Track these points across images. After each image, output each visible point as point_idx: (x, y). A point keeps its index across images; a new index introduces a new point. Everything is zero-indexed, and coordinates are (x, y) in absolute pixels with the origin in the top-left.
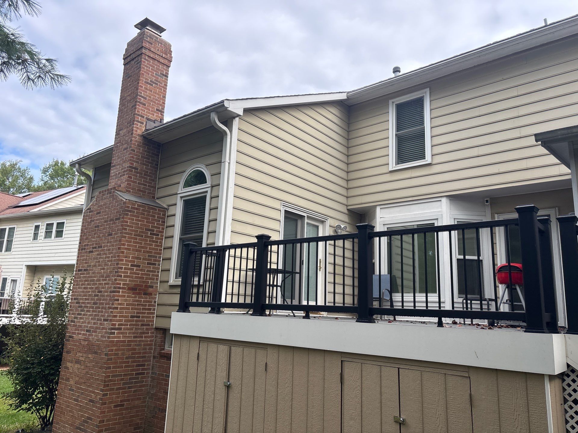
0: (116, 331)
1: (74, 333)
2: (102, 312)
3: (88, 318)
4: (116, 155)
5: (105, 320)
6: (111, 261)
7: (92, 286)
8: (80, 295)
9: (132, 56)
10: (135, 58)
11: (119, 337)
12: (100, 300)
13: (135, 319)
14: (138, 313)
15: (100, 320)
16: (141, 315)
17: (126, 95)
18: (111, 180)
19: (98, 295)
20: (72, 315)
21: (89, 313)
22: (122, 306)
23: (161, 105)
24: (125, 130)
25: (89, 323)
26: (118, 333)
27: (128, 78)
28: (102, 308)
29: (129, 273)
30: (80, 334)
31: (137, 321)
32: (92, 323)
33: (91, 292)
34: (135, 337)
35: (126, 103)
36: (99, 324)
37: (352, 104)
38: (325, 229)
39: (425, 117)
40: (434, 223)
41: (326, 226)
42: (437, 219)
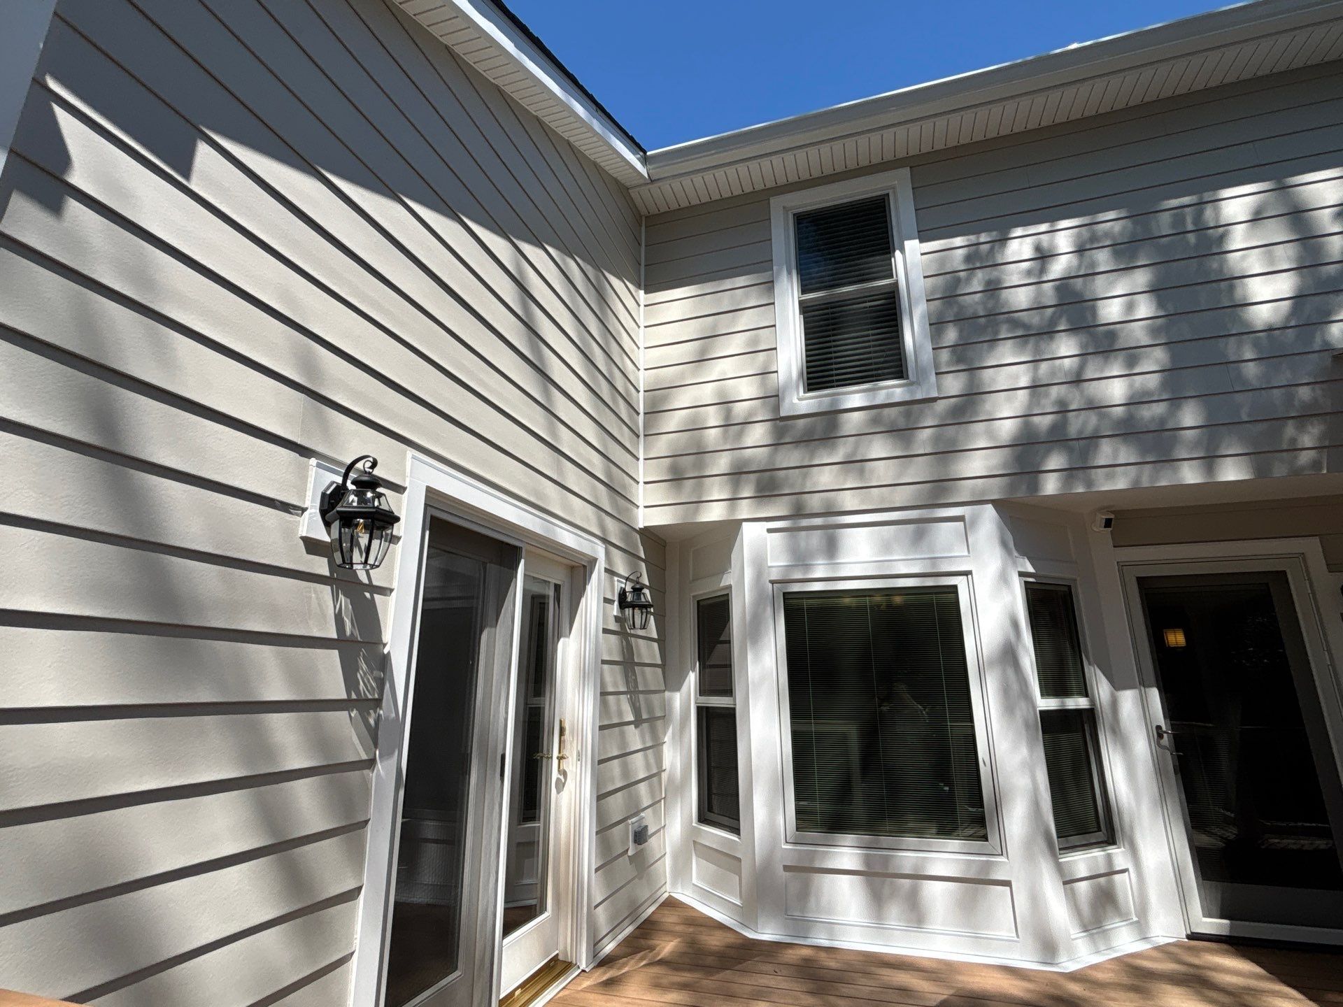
37: (654, 211)
38: (583, 600)
39: (898, 253)
40: (955, 587)
41: (588, 588)
42: (967, 573)
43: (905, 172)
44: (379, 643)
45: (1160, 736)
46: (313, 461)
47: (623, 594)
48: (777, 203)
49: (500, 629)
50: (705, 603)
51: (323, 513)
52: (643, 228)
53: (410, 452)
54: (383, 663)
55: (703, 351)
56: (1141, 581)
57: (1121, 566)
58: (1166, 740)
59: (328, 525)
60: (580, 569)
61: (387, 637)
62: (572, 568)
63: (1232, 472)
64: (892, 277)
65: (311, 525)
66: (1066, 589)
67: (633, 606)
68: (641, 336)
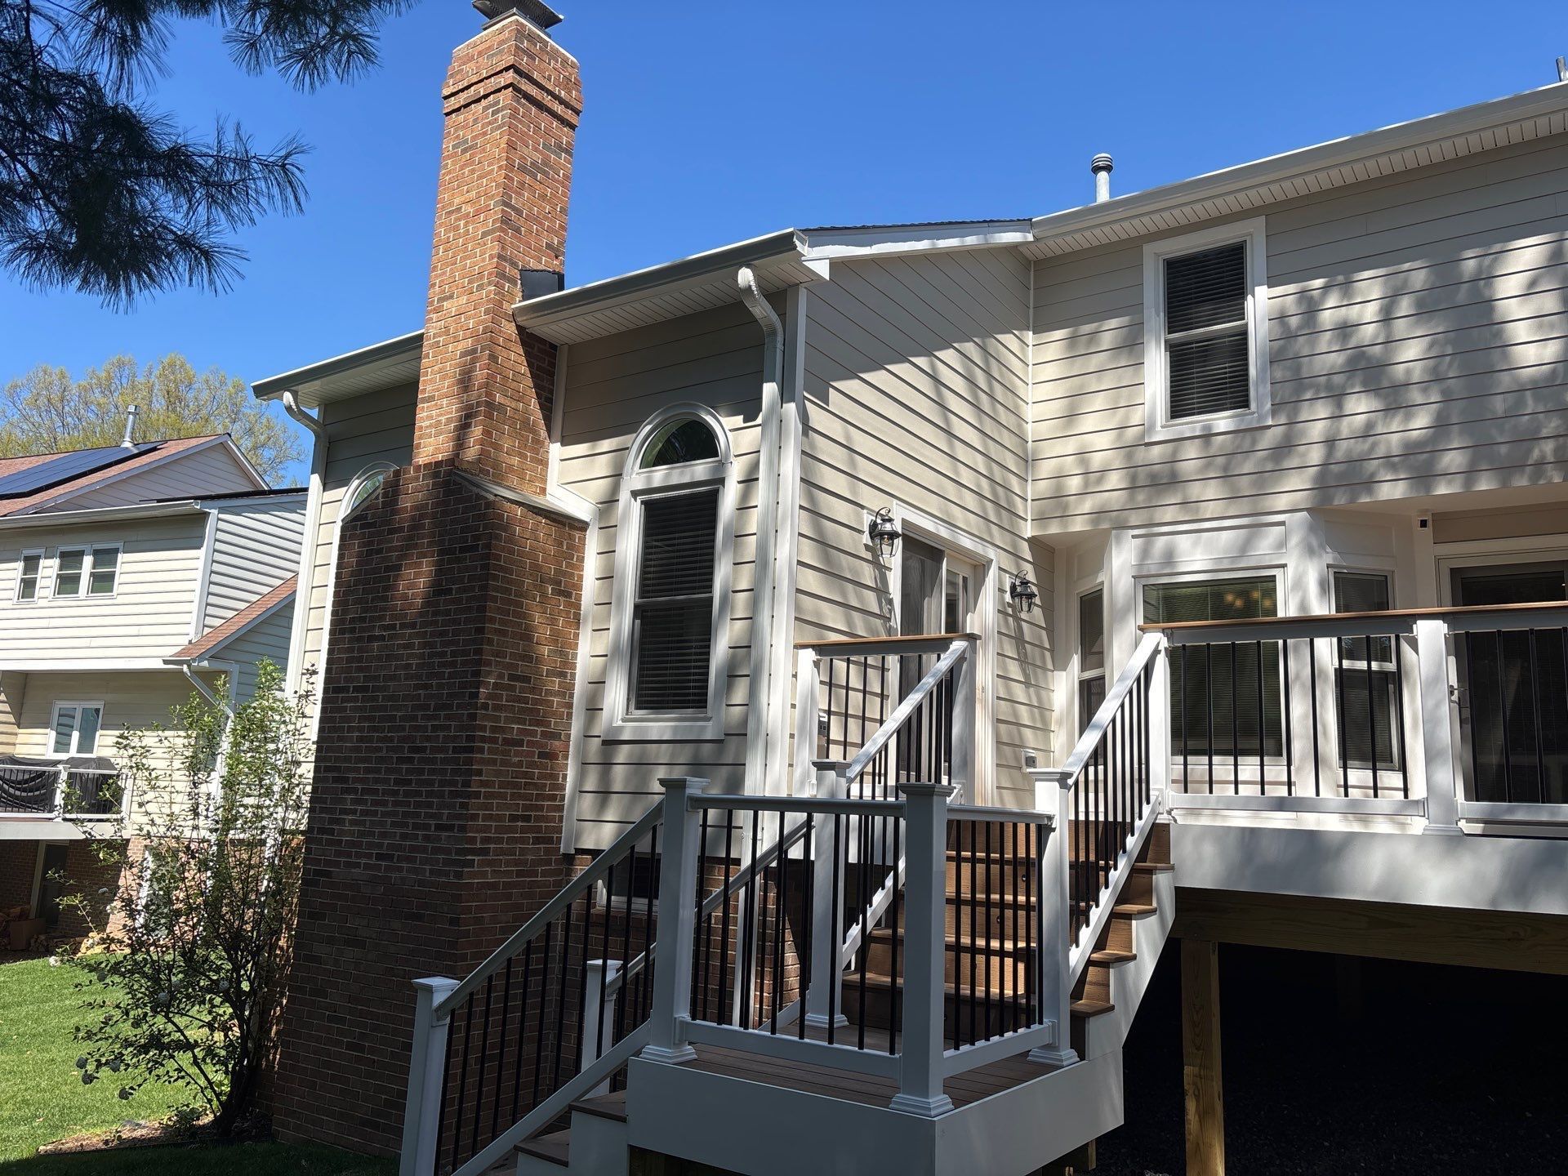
0: (476, 858)
1: (337, 864)
2: (430, 805)
3: (382, 824)
4: (436, 368)
5: (439, 827)
6: (453, 664)
7: (389, 735)
8: (347, 759)
9: (472, 88)
10: (486, 96)
11: (484, 874)
12: (421, 772)
13: (520, 824)
14: (526, 808)
15: (427, 827)
16: (533, 814)
17: (457, 201)
18: (420, 438)
19: (410, 760)
20: (321, 812)
21: (383, 809)
22: (489, 787)
23: (556, 233)
24: (464, 299)
25: (383, 835)
26: (482, 863)
27: (464, 151)
28: (430, 794)
29: (504, 697)
30: (358, 865)
31: (523, 830)
32: (395, 836)
33: (385, 750)
34: (519, 874)
35: (462, 223)
36: (420, 838)
37: (1041, 257)
38: (983, 588)
39: (1249, 297)
40: (1275, 576)
41: (987, 579)
42: (1284, 566)
43: (1261, 221)
44: (887, 592)
45: (1452, 693)
46: (865, 511)
47: (1013, 587)
48: (1149, 249)
49: (934, 601)
50: (1086, 598)
51: (870, 533)
52: (1032, 273)
53: (895, 501)
54: (890, 602)
55: (1072, 406)
56: (1454, 572)
57: (1438, 560)
58: (1455, 697)
59: (872, 538)
60: (980, 567)
61: (891, 590)
62: (975, 566)
63: (1485, 484)
64: (1244, 319)
65: (866, 538)
66: (1383, 579)
67: (1021, 595)
68: (1031, 375)
